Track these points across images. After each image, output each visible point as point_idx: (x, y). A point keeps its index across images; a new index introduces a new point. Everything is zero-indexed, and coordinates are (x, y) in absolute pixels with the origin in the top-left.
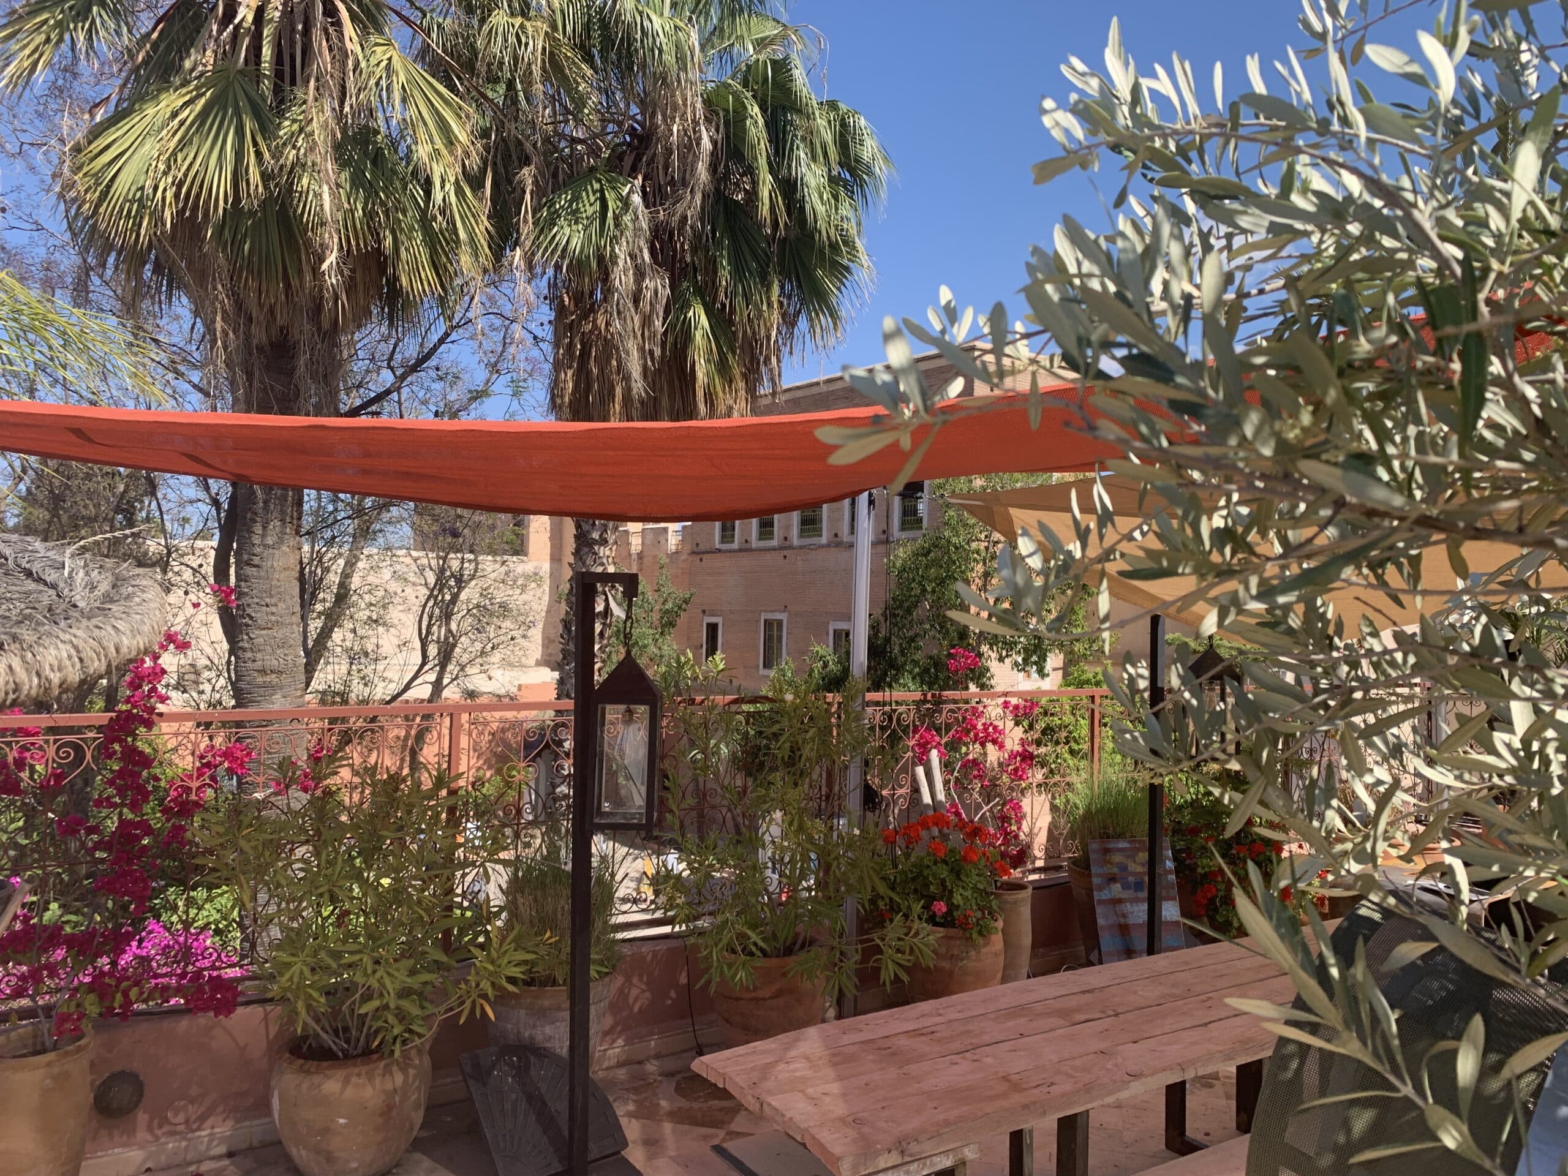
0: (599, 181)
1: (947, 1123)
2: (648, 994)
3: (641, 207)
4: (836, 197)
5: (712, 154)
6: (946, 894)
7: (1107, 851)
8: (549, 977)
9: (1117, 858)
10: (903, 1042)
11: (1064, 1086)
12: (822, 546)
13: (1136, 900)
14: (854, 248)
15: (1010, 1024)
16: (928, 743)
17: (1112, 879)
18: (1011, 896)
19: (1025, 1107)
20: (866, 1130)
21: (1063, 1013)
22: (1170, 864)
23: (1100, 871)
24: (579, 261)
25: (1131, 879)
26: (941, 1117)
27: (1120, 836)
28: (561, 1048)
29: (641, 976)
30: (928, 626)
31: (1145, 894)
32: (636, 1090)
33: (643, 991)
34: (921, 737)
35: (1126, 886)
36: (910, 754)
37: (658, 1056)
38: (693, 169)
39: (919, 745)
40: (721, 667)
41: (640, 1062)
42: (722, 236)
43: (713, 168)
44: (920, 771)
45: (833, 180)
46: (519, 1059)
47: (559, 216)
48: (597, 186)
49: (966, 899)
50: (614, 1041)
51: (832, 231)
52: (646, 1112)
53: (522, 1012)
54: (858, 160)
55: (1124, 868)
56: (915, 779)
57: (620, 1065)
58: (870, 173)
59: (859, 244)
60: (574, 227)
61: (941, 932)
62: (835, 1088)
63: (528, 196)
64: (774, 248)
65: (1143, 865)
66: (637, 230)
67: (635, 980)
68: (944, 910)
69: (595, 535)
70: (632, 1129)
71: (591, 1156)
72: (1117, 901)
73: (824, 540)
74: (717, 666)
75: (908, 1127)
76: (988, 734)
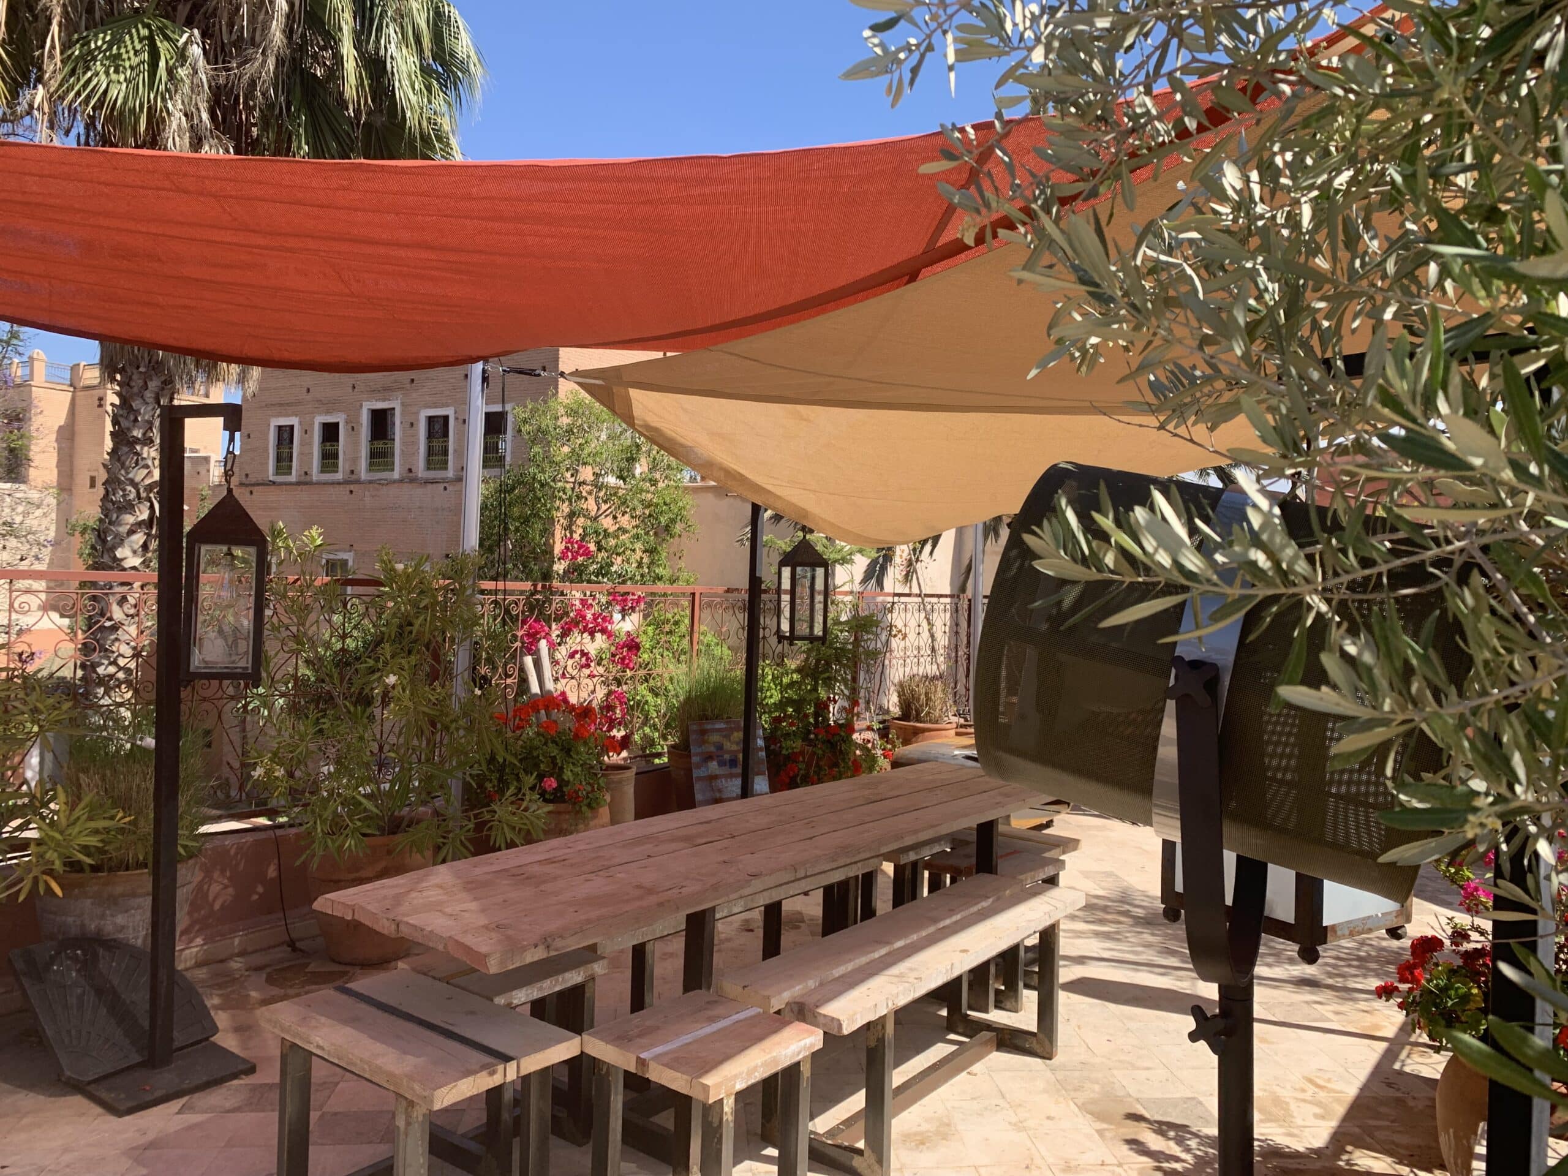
0: (147, 26)
1: (589, 921)
2: (231, 890)
3: (201, 63)
4: (429, 88)
5: (288, 16)
6: (557, 770)
7: (703, 732)
8: (122, 862)
9: (715, 738)
10: (536, 869)
11: (691, 888)
12: (395, 482)
13: (732, 776)
14: (448, 145)
15: (637, 849)
16: (537, 633)
17: (709, 757)
18: (617, 776)
19: (661, 904)
20: (510, 932)
21: (687, 839)
22: (760, 742)
23: (699, 750)
24: (121, 113)
25: (727, 757)
26: (583, 917)
27: (717, 718)
28: (136, 938)
29: (223, 871)
30: (510, 566)
31: (739, 770)
32: (220, 986)
33: (226, 887)
34: (530, 627)
35: (722, 764)
36: (518, 644)
37: (242, 954)
38: (266, 27)
39: (528, 635)
40: (319, 542)
41: (222, 961)
42: (298, 110)
43: (289, 32)
44: (528, 661)
45: (425, 70)
46: (85, 954)
47: (94, 59)
48: (145, 32)
49: (576, 775)
50: (191, 941)
51: (425, 124)
52: (236, 1003)
53: (89, 901)
54: (452, 55)
55: (720, 747)
56: (522, 669)
57: (199, 965)
58: (466, 71)
59: (453, 141)
60: (114, 77)
61: (550, 807)
62: (473, 906)
63: (55, 28)
64: (359, 133)
65: (737, 744)
66: (196, 88)
67: (216, 875)
68: (555, 785)
69: (138, 433)
70: (222, 1019)
71: (177, 1044)
72: (713, 778)
73: (396, 475)
74: (314, 540)
75: (553, 926)
76: (598, 624)
